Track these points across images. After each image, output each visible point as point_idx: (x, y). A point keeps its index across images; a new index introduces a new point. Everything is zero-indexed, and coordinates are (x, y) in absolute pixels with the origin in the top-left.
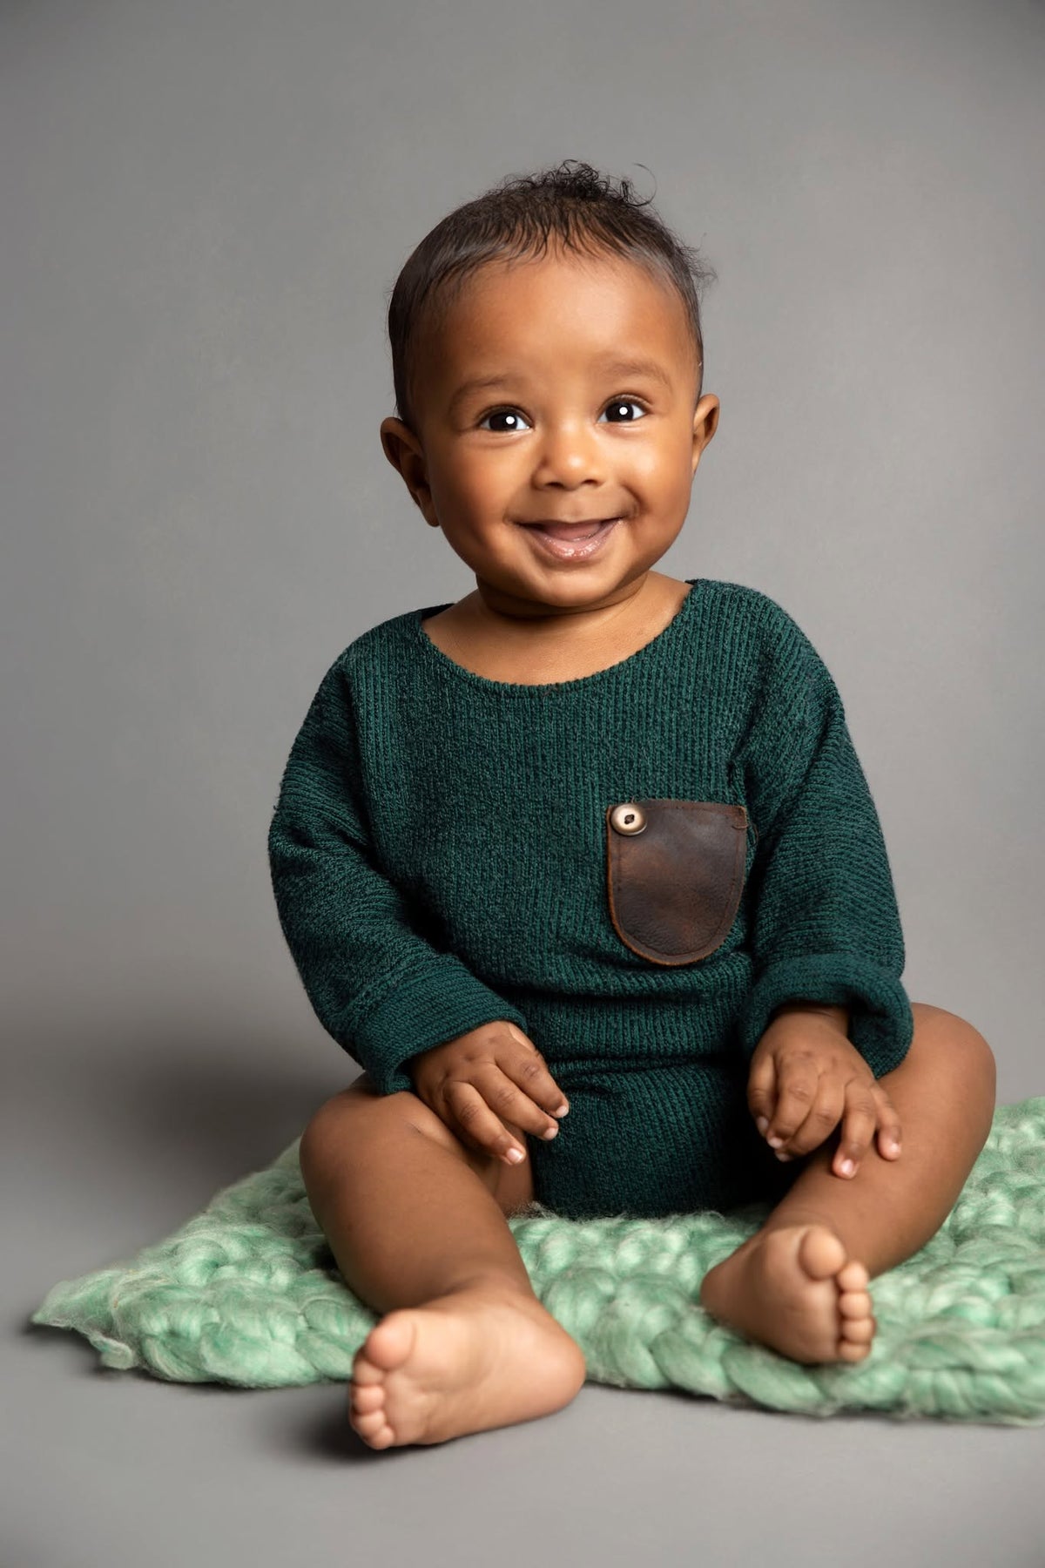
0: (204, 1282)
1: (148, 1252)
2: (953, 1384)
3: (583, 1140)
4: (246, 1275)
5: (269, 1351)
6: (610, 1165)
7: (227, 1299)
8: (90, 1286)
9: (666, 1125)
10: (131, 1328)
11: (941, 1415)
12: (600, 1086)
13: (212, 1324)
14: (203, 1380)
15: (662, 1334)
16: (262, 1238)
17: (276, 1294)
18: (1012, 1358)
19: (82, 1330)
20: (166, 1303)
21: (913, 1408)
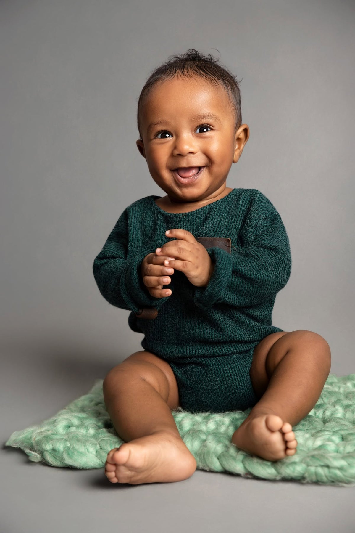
0: (65, 432)
1: (46, 422)
2: (322, 472)
3: (195, 382)
4: (79, 430)
5: (87, 457)
6: (204, 390)
7: (72, 439)
8: (25, 433)
9: (224, 377)
10: (39, 448)
11: (317, 482)
12: (201, 363)
13: (67, 447)
14: (64, 466)
15: (222, 453)
16: (85, 418)
17: (90, 437)
18: (343, 463)
19: (23, 448)
20: (52, 439)
21: (308, 479)
